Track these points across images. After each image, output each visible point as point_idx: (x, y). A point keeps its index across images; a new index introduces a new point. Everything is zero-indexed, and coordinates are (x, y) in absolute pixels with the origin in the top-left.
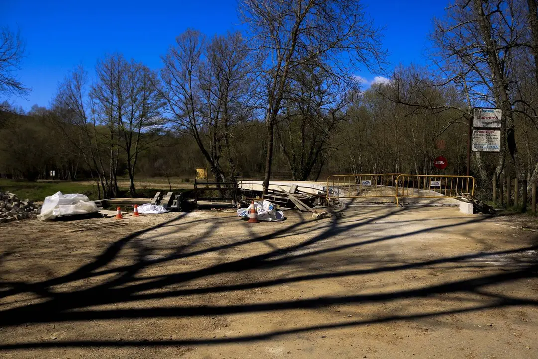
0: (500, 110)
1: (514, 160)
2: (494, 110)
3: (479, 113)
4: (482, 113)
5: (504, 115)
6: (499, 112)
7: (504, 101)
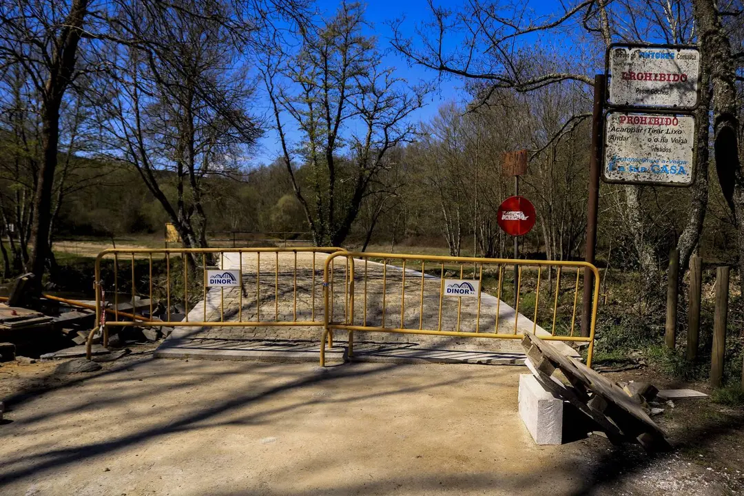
0: (694, 52)
1: (733, 211)
2: (675, 51)
3: (629, 61)
4: (636, 61)
5: (706, 70)
6: (691, 57)
7: (708, 33)
